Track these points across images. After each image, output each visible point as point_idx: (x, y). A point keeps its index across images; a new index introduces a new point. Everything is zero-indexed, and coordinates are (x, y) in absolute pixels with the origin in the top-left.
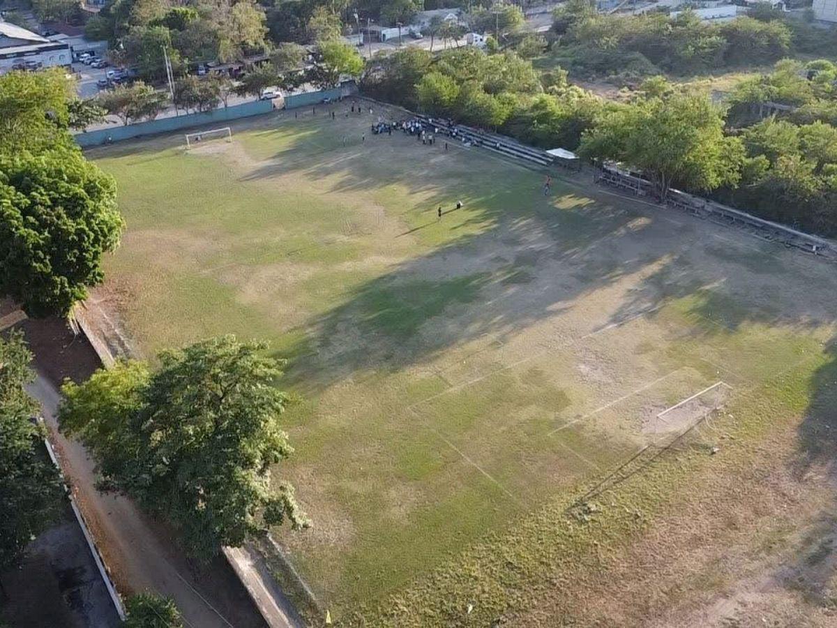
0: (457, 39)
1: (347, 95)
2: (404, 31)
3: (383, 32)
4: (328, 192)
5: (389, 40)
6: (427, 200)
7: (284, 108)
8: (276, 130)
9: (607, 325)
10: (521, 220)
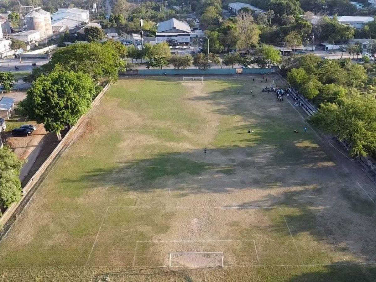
0: (358, 54)
1: (273, 72)
2: (338, 47)
3: (327, 46)
4: (209, 112)
5: (329, 50)
6: (241, 125)
7: (241, 73)
8: (226, 82)
9: (235, 206)
10: (269, 146)
